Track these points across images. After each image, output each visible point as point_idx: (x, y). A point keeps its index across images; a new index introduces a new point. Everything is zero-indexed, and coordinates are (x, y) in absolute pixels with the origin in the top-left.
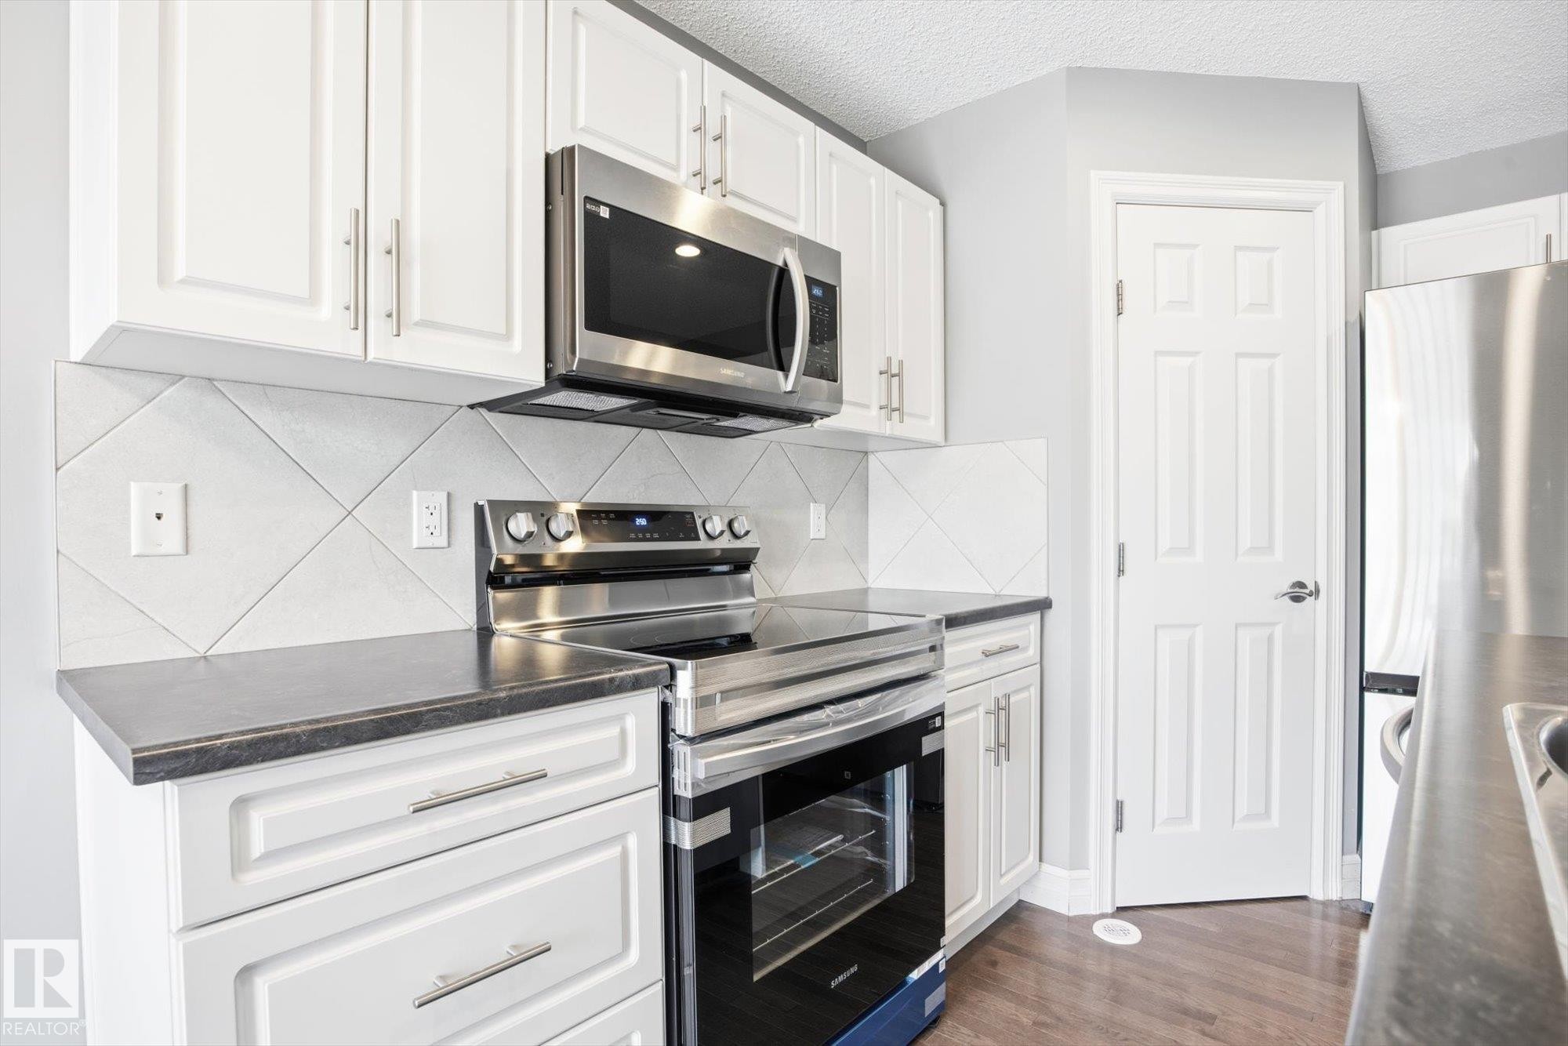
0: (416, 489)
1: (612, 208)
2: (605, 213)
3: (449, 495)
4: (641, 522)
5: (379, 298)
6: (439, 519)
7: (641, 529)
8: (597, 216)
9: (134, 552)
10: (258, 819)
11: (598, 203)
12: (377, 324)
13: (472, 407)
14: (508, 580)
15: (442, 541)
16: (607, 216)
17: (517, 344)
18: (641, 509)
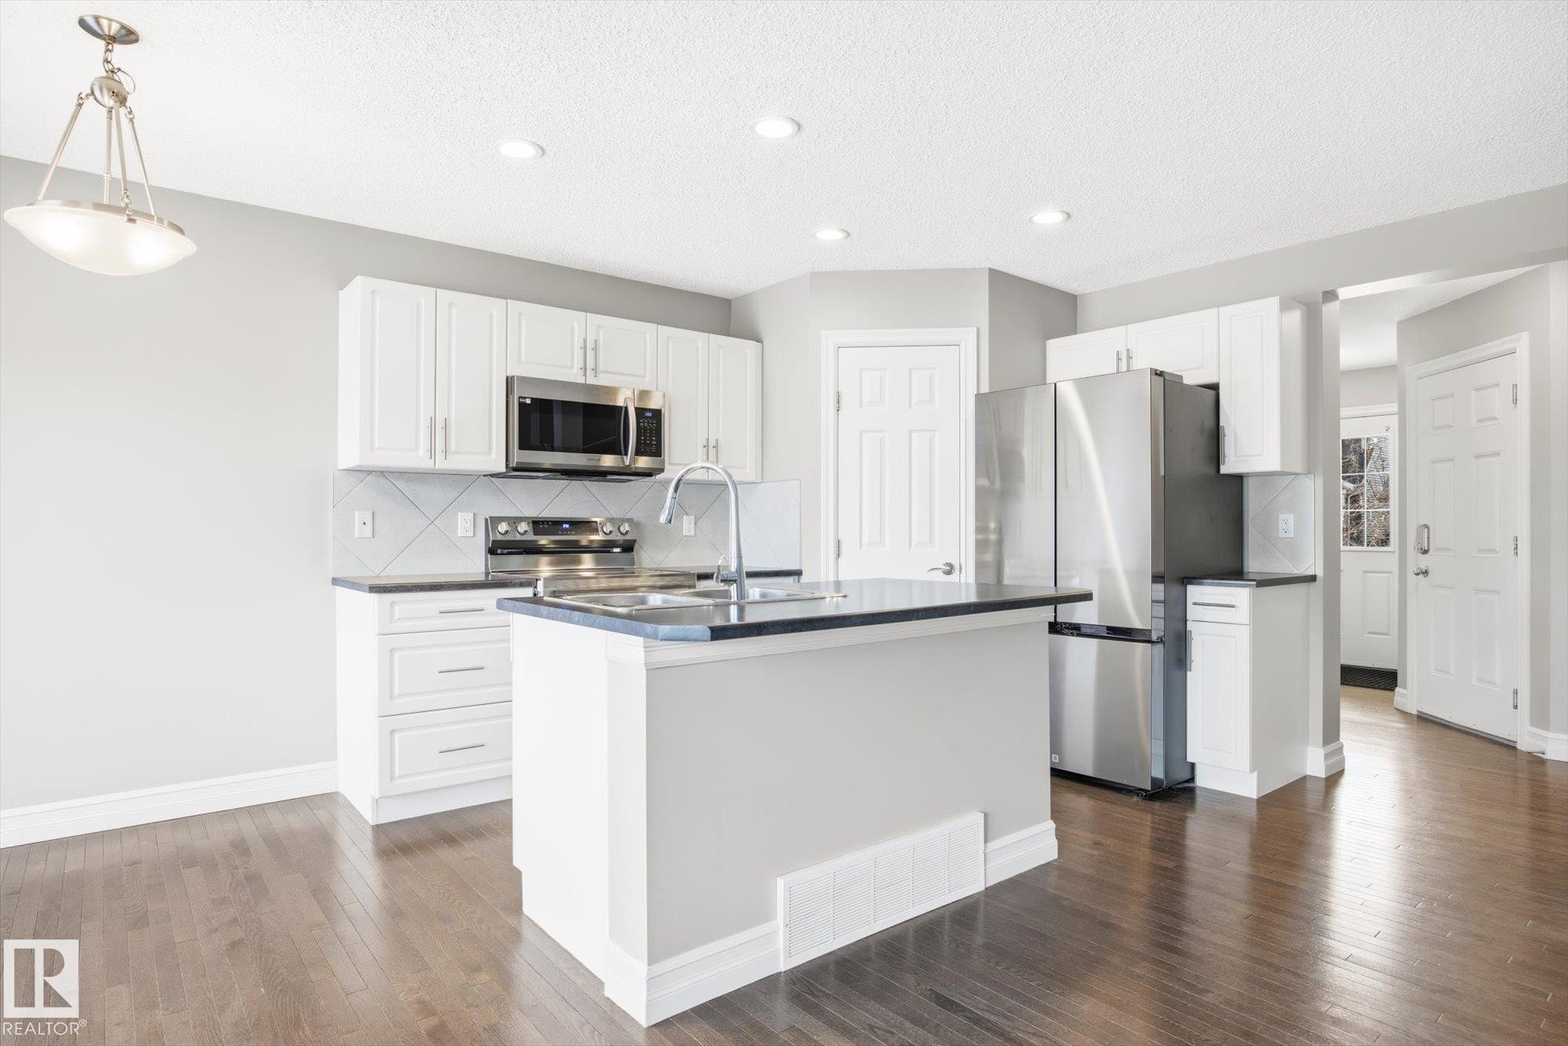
0: (460, 511)
1: (532, 399)
2: (528, 401)
3: (474, 514)
4: (566, 526)
5: (440, 447)
6: (470, 525)
7: (566, 529)
8: (525, 404)
9: (356, 536)
10: (397, 608)
11: (525, 398)
12: (439, 456)
13: (484, 476)
14: (499, 551)
15: (472, 535)
16: (529, 402)
17: (494, 456)
18: (565, 520)
